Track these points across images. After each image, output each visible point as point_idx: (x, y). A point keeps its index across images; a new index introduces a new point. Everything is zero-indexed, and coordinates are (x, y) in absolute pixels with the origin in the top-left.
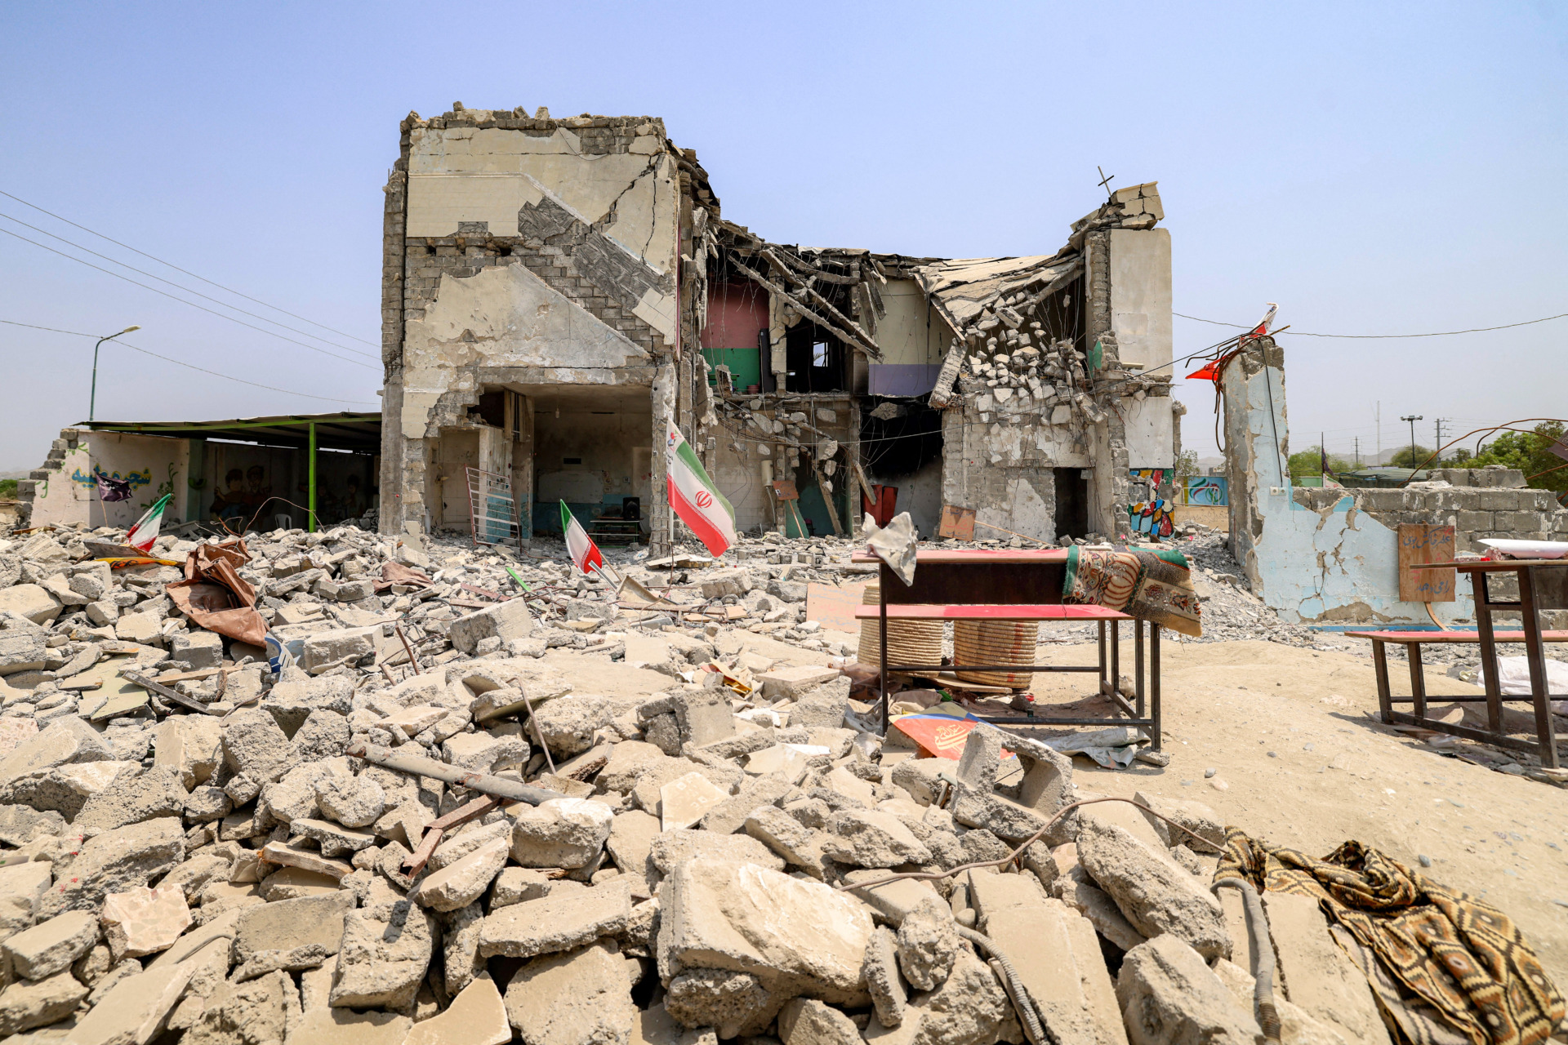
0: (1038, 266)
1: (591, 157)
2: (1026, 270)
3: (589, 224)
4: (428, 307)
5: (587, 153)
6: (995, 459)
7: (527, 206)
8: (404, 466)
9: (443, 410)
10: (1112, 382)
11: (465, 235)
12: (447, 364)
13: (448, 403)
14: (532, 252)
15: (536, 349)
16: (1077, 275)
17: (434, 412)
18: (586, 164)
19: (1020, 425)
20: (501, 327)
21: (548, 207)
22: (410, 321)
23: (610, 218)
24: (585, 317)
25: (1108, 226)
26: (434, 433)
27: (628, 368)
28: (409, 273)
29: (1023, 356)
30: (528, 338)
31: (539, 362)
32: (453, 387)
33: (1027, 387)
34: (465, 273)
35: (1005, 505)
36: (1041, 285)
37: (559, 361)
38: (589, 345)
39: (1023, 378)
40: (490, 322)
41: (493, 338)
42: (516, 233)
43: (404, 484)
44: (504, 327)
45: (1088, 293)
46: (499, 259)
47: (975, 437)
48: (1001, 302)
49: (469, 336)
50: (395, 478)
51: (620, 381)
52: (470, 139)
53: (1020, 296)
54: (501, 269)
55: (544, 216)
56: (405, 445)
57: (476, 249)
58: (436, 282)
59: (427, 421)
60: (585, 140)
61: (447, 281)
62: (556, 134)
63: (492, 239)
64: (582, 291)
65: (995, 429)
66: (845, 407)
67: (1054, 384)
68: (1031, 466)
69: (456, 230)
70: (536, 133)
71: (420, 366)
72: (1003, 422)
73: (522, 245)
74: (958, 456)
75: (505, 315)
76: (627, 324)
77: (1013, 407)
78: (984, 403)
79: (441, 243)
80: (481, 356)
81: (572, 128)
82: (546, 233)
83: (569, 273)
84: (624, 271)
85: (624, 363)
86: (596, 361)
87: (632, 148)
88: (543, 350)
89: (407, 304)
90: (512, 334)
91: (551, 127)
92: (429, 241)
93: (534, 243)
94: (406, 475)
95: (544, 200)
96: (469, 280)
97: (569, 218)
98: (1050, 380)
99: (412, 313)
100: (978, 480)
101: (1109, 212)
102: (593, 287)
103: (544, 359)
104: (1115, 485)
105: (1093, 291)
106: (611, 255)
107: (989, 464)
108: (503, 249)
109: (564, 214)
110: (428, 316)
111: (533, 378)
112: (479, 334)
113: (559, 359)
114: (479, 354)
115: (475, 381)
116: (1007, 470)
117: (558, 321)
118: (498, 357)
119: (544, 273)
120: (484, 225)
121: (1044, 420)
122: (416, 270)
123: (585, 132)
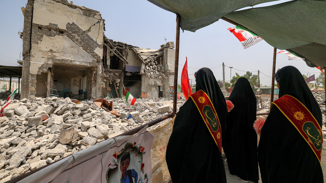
0: (156, 52)
1: (85, 16)
2: (154, 52)
3: (84, 31)
4: (39, 42)
5: (84, 15)
6: (150, 84)
7: (69, 23)
8: (30, 81)
9: (43, 68)
10: (168, 72)
11: (51, 26)
12: (45, 57)
13: (45, 66)
14: (69, 34)
15: (70, 56)
16: (162, 54)
17: (40, 68)
18: (84, 17)
19: (154, 78)
20: (61, 50)
21: (74, 25)
22: (33, 45)
23: (89, 30)
24: (82, 51)
25: (167, 47)
26: (40, 73)
27: (92, 63)
28: (33, 32)
29: (154, 67)
30: (68, 54)
31: (71, 59)
32: (46, 63)
33: (155, 72)
34: (51, 35)
35: (151, 92)
36: (156, 55)
37: (76, 60)
38: (83, 57)
39: (155, 70)
40: (58, 48)
41: (58, 52)
42: (65, 29)
43: (29, 86)
44: (62, 50)
45: (164, 57)
46: (60, 34)
47: (147, 80)
48: (150, 57)
49: (51, 51)
50: (27, 84)
51: (90, 65)
52: (53, 4)
53: (153, 56)
54: (61, 36)
55: (73, 26)
56: (30, 76)
57: (54, 31)
58: (42, 36)
59: (38, 70)
60: (84, 12)
61: (45, 37)
62: (77, 9)
63: (58, 29)
64: (82, 45)
65: (151, 79)
66: (121, 73)
67: (159, 72)
68: (155, 85)
69: (49, 25)
70: (71, 7)
71: (36, 56)
72: (152, 78)
73: (67, 32)
74: (144, 83)
75: (62, 47)
76: (92, 54)
77: (153, 76)
78: (149, 74)
79: (44, 27)
80: (55, 56)
81: (81, 9)
82: (73, 31)
83: (79, 40)
84: (92, 42)
85: (91, 62)
86: (85, 60)
87: (95, 17)
88: (72, 56)
89: (32, 40)
90: (63, 52)
91: (75, 7)
92: (40, 26)
93: (70, 32)
94: (30, 84)
95: (73, 23)
96: (52, 37)
97: (79, 28)
98: (158, 71)
99: (33, 43)
100: (147, 88)
101: (167, 45)
102: (85, 45)
103: (72, 59)
104: (168, 89)
105: (165, 57)
106: (89, 38)
107: (149, 85)
108: (61, 32)
109: (78, 27)
110: (39, 44)
111: (69, 63)
112: (54, 51)
113: (76, 59)
114: (54, 55)
115: (53, 62)
116: (152, 86)
117: (76, 51)
118: (59, 57)
119: (72, 39)
120: (57, 25)
121: (158, 78)
122: (35, 32)
123: (84, 10)
